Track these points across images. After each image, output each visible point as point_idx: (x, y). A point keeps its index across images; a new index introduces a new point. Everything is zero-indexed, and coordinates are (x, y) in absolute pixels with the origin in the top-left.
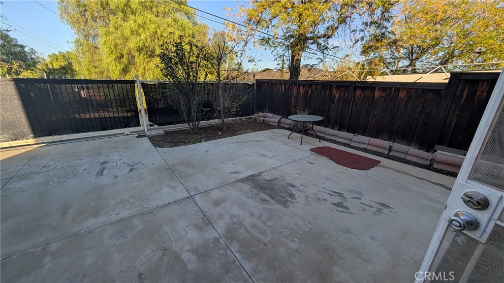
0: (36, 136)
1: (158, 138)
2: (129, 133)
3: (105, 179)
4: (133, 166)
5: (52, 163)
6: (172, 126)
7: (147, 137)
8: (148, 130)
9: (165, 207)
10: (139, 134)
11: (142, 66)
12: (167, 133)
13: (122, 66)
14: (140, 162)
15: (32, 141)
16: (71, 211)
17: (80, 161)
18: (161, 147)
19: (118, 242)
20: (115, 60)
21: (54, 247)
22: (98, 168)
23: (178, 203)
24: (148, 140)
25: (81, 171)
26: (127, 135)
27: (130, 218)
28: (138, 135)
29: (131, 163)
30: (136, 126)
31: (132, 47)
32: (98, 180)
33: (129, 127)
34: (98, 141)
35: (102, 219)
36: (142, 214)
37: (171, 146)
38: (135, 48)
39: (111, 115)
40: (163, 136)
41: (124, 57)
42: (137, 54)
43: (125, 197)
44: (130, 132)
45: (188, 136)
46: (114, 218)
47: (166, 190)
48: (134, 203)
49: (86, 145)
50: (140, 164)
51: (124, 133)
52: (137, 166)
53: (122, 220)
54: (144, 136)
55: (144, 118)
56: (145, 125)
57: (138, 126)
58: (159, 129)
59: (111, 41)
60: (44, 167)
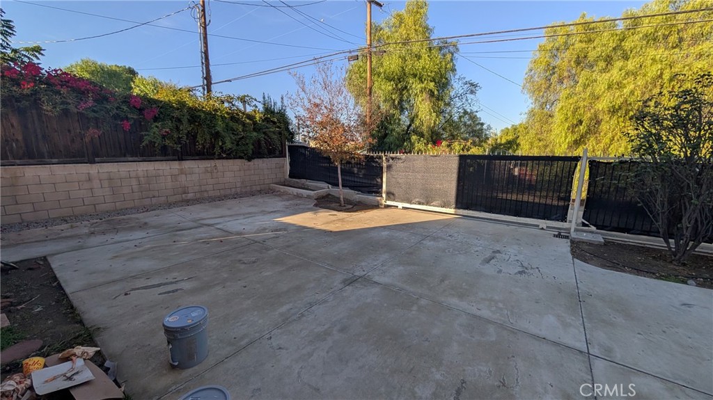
0: (457, 207)
1: (587, 247)
2: (545, 228)
3: (488, 269)
4: (526, 269)
5: (456, 235)
6: (626, 234)
7: (569, 240)
8: (576, 230)
9: (535, 339)
10: (560, 233)
11: (610, 135)
12: (607, 244)
13: (576, 136)
14: (537, 268)
15: (452, 211)
16: (446, 282)
17: (477, 241)
18: (585, 261)
19: (463, 335)
20: (568, 129)
21: (423, 302)
22: (488, 254)
23: (559, 348)
24: (569, 244)
25: (473, 251)
26: (542, 229)
27: (488, 321)
28: (557, 233)
29: (526, 264)
30: (558, 220)
31: (601, 109)
32: (481, 267)
33: (549, 219)
34: (505, 227)
35: (463, 305)
36: (502, 326)
37: (603, 266)
38: (606, 109)
39: (537, 200)
40: (599, 246)
41: (583, 124)
42: (606, 118)
43: (496, 298)
44: (547, 227)
45: (654, 262)
46: (474, 310)
47: (551, 319)
48: (501, 309)
49: (491, 227)
50: (537, 270)
51: (538, 226)
52: (531, 271)
53: (480, 318)
54: (567, 237)
55: (576, 213)
56: (574, 222)
57: (562, 221)
58: (597, 233)
59: (571, 104)
60: (450, 236)
